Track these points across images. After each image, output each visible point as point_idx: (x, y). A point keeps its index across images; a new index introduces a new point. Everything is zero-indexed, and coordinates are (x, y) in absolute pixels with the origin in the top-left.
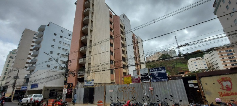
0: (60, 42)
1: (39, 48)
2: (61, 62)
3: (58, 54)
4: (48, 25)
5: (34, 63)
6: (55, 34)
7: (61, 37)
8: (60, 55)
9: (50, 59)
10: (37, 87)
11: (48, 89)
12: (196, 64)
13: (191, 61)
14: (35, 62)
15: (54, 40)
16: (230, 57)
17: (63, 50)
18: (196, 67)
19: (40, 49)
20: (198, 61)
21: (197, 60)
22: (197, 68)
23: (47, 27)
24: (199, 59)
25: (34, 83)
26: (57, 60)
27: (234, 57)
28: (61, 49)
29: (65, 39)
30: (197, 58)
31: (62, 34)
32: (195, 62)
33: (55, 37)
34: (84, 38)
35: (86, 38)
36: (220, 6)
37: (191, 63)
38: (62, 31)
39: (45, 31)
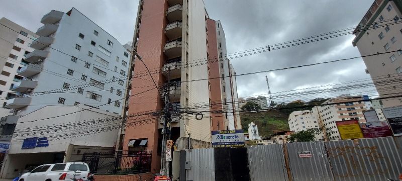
0: (91, 54)
1: (43, 59)
2: (89, 96)
3: (84, 77)
4: (69, 13)
5: (29, 90)
6: (82, 36)
7: (93, 43)
8: (88, 80)
9: (66, 86)
10: (47, 145)
11: (79, 152)
12: (302, 121)
13: (296, 116)
14: (32, 89)
15: (78, 47)
16: (351, 113)
17: (94, 71)
18: (303, 125)
19: (46, 60)
20: (306, 115)
21: (304, 114)
22: (304, 127)
23: (65, 17)
24: (308, 113)
25: (35, 136)
26: (80, 91)
27: (356, 113)
28: (91, 67)
29: (100, 49)
30: (304, 111)
31: (95, 38)
32: (301, 116)
33: (80, 41)
34: (175, 46)
35: (178, 46)
36: (368, 33)
37: (295, 118)
38: (96, 33)
39: (60, 25)
